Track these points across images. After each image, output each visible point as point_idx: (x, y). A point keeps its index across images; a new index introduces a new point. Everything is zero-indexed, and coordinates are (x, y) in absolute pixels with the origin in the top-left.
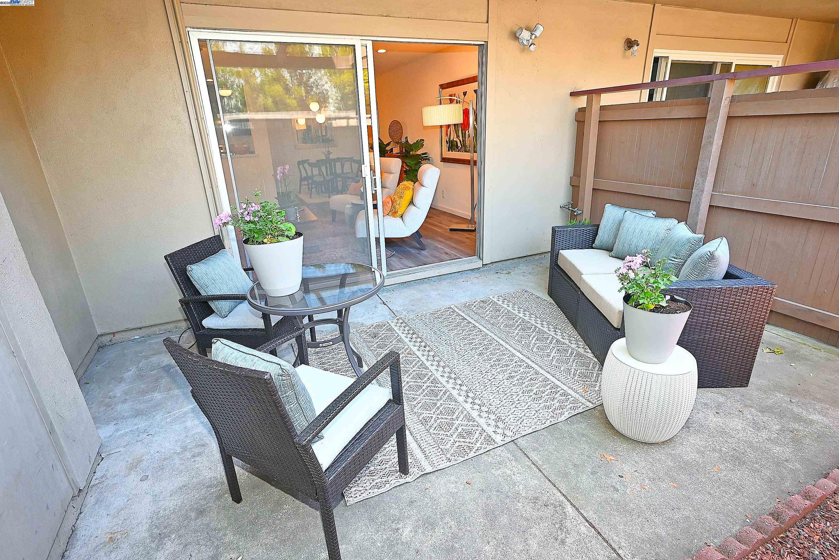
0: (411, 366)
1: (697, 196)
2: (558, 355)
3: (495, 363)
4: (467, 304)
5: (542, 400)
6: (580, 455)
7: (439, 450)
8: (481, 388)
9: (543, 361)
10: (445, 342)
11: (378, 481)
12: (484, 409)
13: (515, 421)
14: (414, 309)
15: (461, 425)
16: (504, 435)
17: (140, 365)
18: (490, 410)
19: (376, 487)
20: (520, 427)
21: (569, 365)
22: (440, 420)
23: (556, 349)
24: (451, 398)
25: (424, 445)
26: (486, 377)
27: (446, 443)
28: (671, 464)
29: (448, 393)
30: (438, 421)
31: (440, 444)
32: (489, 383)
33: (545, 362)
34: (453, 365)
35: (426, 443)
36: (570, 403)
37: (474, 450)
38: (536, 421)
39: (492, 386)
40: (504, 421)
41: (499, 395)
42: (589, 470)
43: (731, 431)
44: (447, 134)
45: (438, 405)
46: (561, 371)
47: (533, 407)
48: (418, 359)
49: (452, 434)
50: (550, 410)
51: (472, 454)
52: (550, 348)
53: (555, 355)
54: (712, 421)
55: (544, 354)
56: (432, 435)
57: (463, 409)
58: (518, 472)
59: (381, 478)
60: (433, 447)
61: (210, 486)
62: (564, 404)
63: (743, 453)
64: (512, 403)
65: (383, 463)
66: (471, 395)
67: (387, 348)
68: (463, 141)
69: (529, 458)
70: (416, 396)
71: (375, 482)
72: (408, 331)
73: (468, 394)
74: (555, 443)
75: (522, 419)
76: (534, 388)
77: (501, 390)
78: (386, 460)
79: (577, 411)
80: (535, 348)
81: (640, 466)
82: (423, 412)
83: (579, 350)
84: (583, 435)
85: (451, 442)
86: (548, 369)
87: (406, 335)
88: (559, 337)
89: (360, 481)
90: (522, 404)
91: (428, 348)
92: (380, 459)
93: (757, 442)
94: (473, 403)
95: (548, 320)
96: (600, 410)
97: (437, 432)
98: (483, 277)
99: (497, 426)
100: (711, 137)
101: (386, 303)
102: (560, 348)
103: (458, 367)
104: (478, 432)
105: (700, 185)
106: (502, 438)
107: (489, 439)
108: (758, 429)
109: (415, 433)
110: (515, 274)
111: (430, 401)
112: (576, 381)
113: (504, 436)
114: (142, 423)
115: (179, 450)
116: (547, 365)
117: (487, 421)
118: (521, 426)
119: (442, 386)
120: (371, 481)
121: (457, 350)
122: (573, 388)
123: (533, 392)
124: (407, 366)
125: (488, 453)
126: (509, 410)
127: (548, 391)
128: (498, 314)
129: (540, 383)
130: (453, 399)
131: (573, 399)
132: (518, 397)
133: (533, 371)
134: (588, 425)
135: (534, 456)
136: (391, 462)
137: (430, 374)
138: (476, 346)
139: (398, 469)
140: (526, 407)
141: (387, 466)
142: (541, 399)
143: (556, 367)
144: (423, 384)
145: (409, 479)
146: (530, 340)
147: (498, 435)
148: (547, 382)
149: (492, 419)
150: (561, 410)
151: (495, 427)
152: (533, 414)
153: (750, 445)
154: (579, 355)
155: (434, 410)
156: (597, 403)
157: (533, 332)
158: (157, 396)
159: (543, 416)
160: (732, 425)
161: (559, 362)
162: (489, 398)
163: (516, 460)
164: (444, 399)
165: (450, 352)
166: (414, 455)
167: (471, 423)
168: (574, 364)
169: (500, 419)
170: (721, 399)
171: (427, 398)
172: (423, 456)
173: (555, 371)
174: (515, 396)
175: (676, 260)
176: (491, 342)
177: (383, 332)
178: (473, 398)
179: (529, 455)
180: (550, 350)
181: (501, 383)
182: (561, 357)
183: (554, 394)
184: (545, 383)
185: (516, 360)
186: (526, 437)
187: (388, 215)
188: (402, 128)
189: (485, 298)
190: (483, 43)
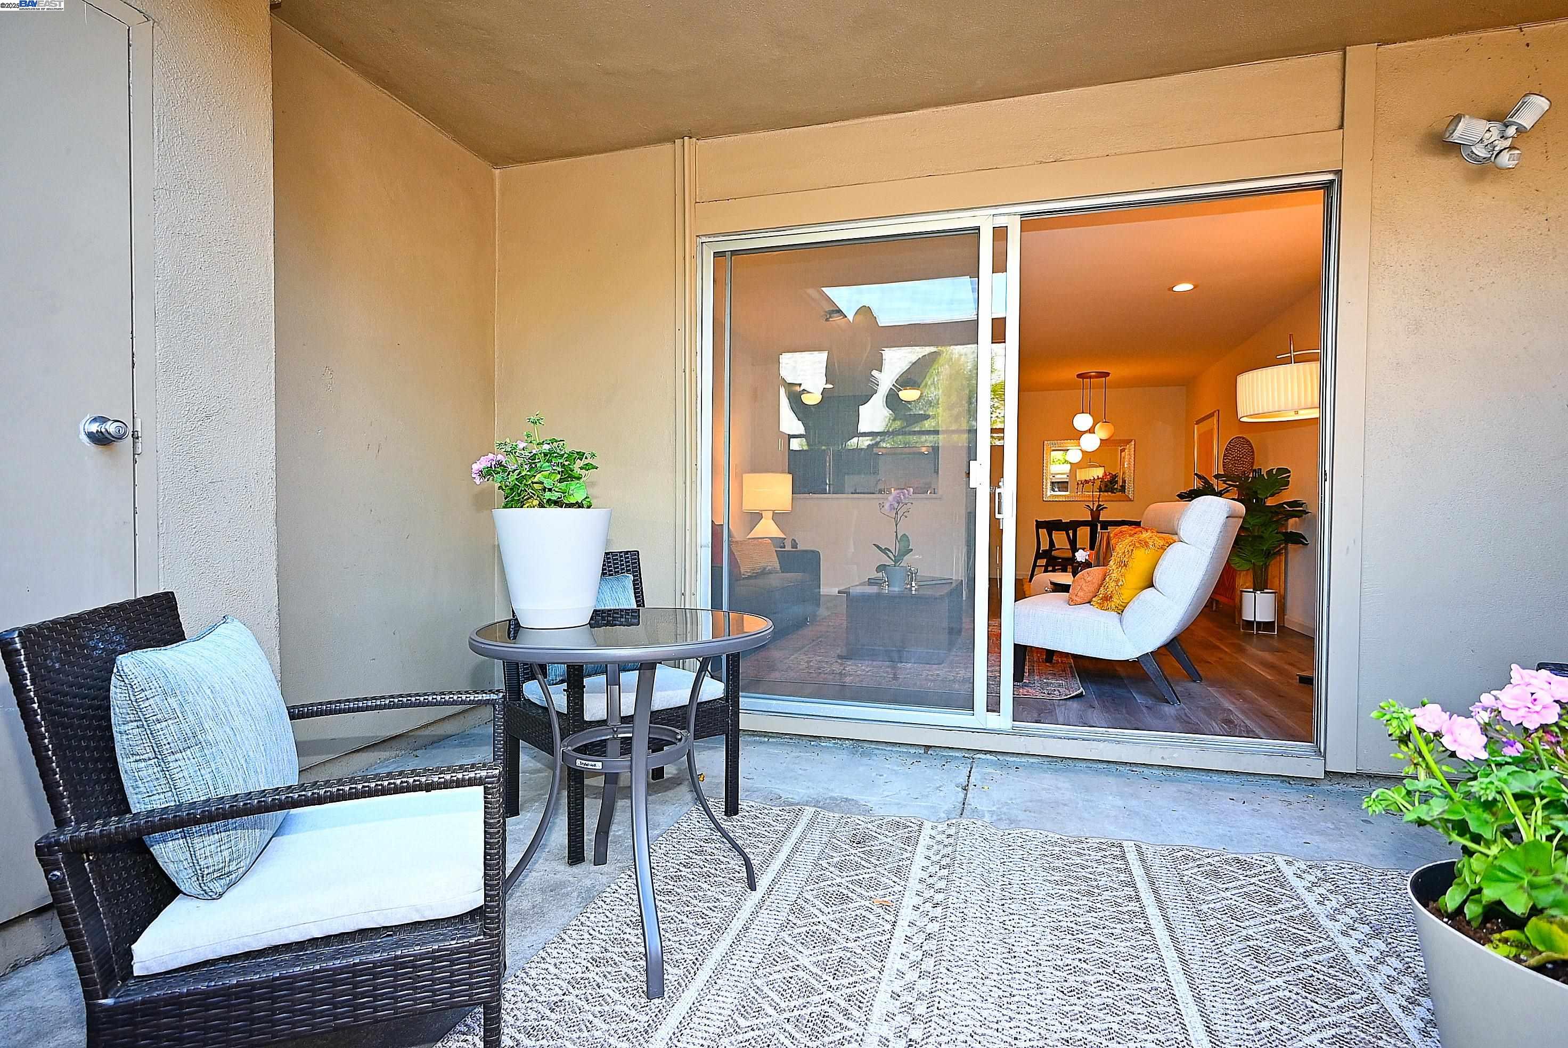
10: (1004, 918)
48: (888, 927)
67: (853, 873)
72: (943, 857)
101: (971, 788)
121: (1014, 949)
124: (844, 932)
128: (1260, 908)
138: (1084, 965)
157: (1343, 1009)
187: (1089, 602)
188: (1253, 452)
189: (1255, 857)
190: (1330, 177)
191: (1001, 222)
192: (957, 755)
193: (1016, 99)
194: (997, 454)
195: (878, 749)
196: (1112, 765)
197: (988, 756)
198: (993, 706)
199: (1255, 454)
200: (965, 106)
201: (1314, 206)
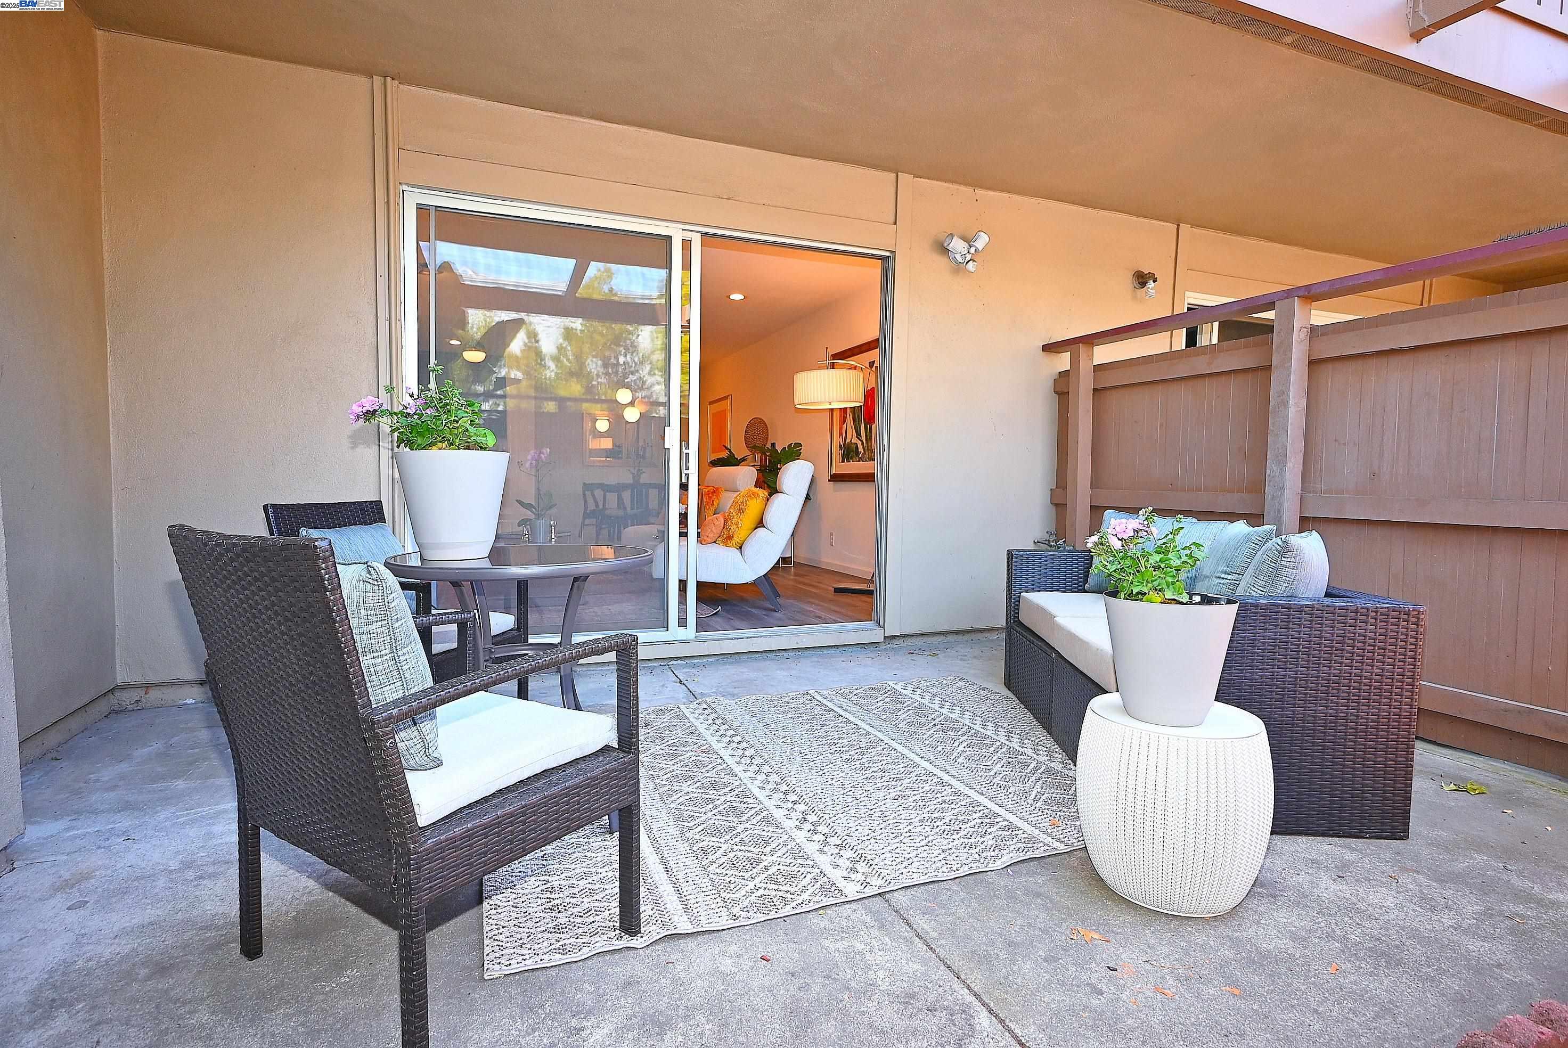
0: (703, 771)
1: (1273, 498)
2: (1007, 769)
3: (875, 775)
4: (842, 691)
5: (959, 835)
6: (1026, 928)
7: (719, 900)
8: (835, 809)
9: (974, 777)
10: (783, 740)
11: (567, 942)
12: (834, 840)
13: (894, 863)
14: (736, 692)
15: (778, 863)
16: (866, 884)
17: (173, 740)
18: (844, 844)
19: (561, 951)
20: (902, 874)
21: (1027, 785)
22: (735, 853)
23: (1004, 760)
24: (768, 820)
25: (687, 889)
26: (851, 793)
27: (736, 889)
28: (1228, 953)
29: (765, 813)
30: (731, 855)
31: (722, 891)
32: (854, 803)
33: (979, 778)
34: (788, 772)
35: (694, 887)
36: (1019, 841)
37: (794, 904)
38: (939, 865)
39: (859, 807)
40: (871, 862)
41: (871, 822)
42: (1041, 953)
43: (1370, 908)
44: (841, 434)
45: (739, 830)
46: (1008, 793)
47: (937, 844)
48: (720, 761)
49: (753, 876)
50: (974, 851)
51: (788, 910)
52: (994, 758)
53: (1001, 769)
54: (1326, 889)
55: (978, 766)
56: (711, 876)
57: (790, 839)
58: (881, 948)
59: (578, 938)
60: (706, 893)
61: (208, 928)
62: (1005, 842)
63: (1397, 947)
64: (894, 835)
65: (590, 913)
66: (812, 818)
67: (663, 742)
68: (867, 443)
69: (911, 926)
70: (698, 814)
71: (561, 943)
72: (714, 720)
73: (806, 817)
74: (974, 904)
75: (911, 861)
76: (947, 814)
77: (877, 814)
78: (597, 909)
79: (1030, 855)
80: (962, 757)
81: (1158, 953)
82: (705, 838)
83: (1053, 764)
84: (1038, 895)
85: (747, 889)
86: (982, 789)
87: (707, 726)
88: (1016, 746)
89: (528, 940)
90: (916, 837)
91: (744, 745)
92: (587, 906)
93: (1430, 931)
94: (814, 830)
95: (997, 720)
96: (1081, 858)
97: (723, 871)
98: (883, 657)
99: (854, 870)
100: (1284, 393)
101: (685, 682)
102: (1013, 760)
103: (796, 776)
104: (809, 876)
105: (1277, 479)
106: (859, 887)
107: (831, 888)
108: (1433, 909)
109: (677, 869)
110: (945, 657)
111: (723, 823)
112: (1037, 809)
113: (863, 886)
114: (124, 822)
115: (174, 865)
116: (982, 783)
117: (834, 860)
118: (905, 871)
119: (757, 801)
120: (553, 941)
121: (802, 751)
122: (1030, 820)
123: (944, 821)
124: (695, 770)
125: (822, 912)
126: (887, 845)
127: (974, 822)
128: (899, 706)
129: (960, 809)
130: (773, 822)
131: (1026, 836)
132: (909, 827)
133: (950, 791)
134: (1051, 879)
135: (922, 923)
136: (607, 913)
137: (737, 783)
138: (844, 749)
139: (618, 924)
140: (923, 843)
141: (597, 918)
142: (957, 833)
143: (1000, 787)
144: (718, 797)
145: (637, 942)
146: (954, 745)
147: (851, 884)
148: (976, 808)
149: (845, 857)
150: (996, 851)
151: (849, 870)
152: (936, 854)
153: (1415, 934)
154: (1050, 772)
155: (727, 837)
156: (1075, 844)
157: (963, 735)
158: (180, 784)
159: (955, 858)
160: (1373, 898)
161: (1008, 780)
162: (847, 825)
163: (882, 927)
164: (754, 821)
165: (788, 753)
166: (662, 904)
167: (799, 861)
168: (1039, 785)
169: (863, 859)
170: (1350, 856)
171: (721, 817)
172: (680, 907)
173: (995, 793)
174: (905, 825)
175: (1229, 577)
176: (874, 744)
177: (665, 720)
178: (814, 824)
179: (912, 920)
180: (992, 762)
181: (879, 804)
182: (1013, 773)
183: (988, 826)
184: (971, 808)
185: (920, 772)
186: (912, 891)
187: (714, 542)
188: (767, 430)
189: (878, 685)
190: (888, 254)
191: (688, 235)
192: (655, 664)
193: (701, 141)
194: (685, 423)
195: (590, 670)
196: (764, 654)
197: (679, 662)
198: (682, 622)
199: (769, 431)
200: (661, 134)
201: (874, 271)
